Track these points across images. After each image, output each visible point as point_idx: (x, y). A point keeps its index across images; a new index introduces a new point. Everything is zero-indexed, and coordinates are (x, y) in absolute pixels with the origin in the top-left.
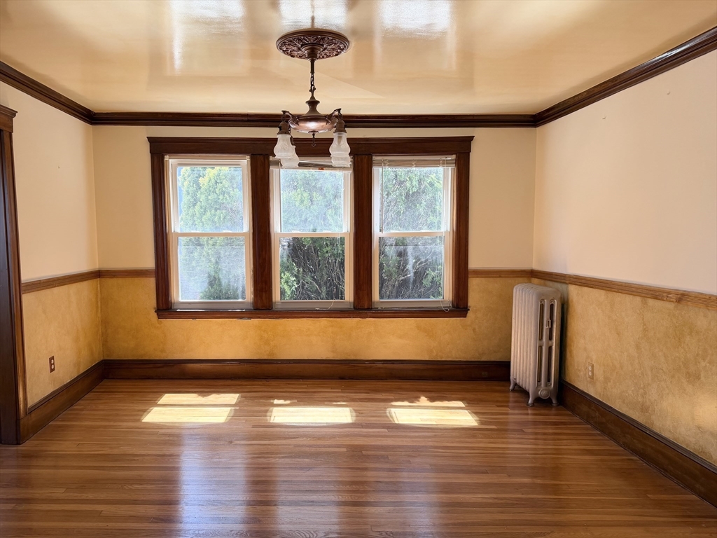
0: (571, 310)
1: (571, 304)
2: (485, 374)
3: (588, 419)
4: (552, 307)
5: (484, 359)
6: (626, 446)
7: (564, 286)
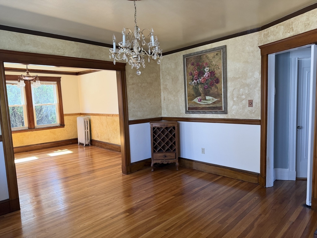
0: (91, 122)
1: (91, 120)
2: (71, 143)
3: (98, 146)
4: (87, 121)
5: (70, 138)
6: (106, 149)
7: (89, 116)
